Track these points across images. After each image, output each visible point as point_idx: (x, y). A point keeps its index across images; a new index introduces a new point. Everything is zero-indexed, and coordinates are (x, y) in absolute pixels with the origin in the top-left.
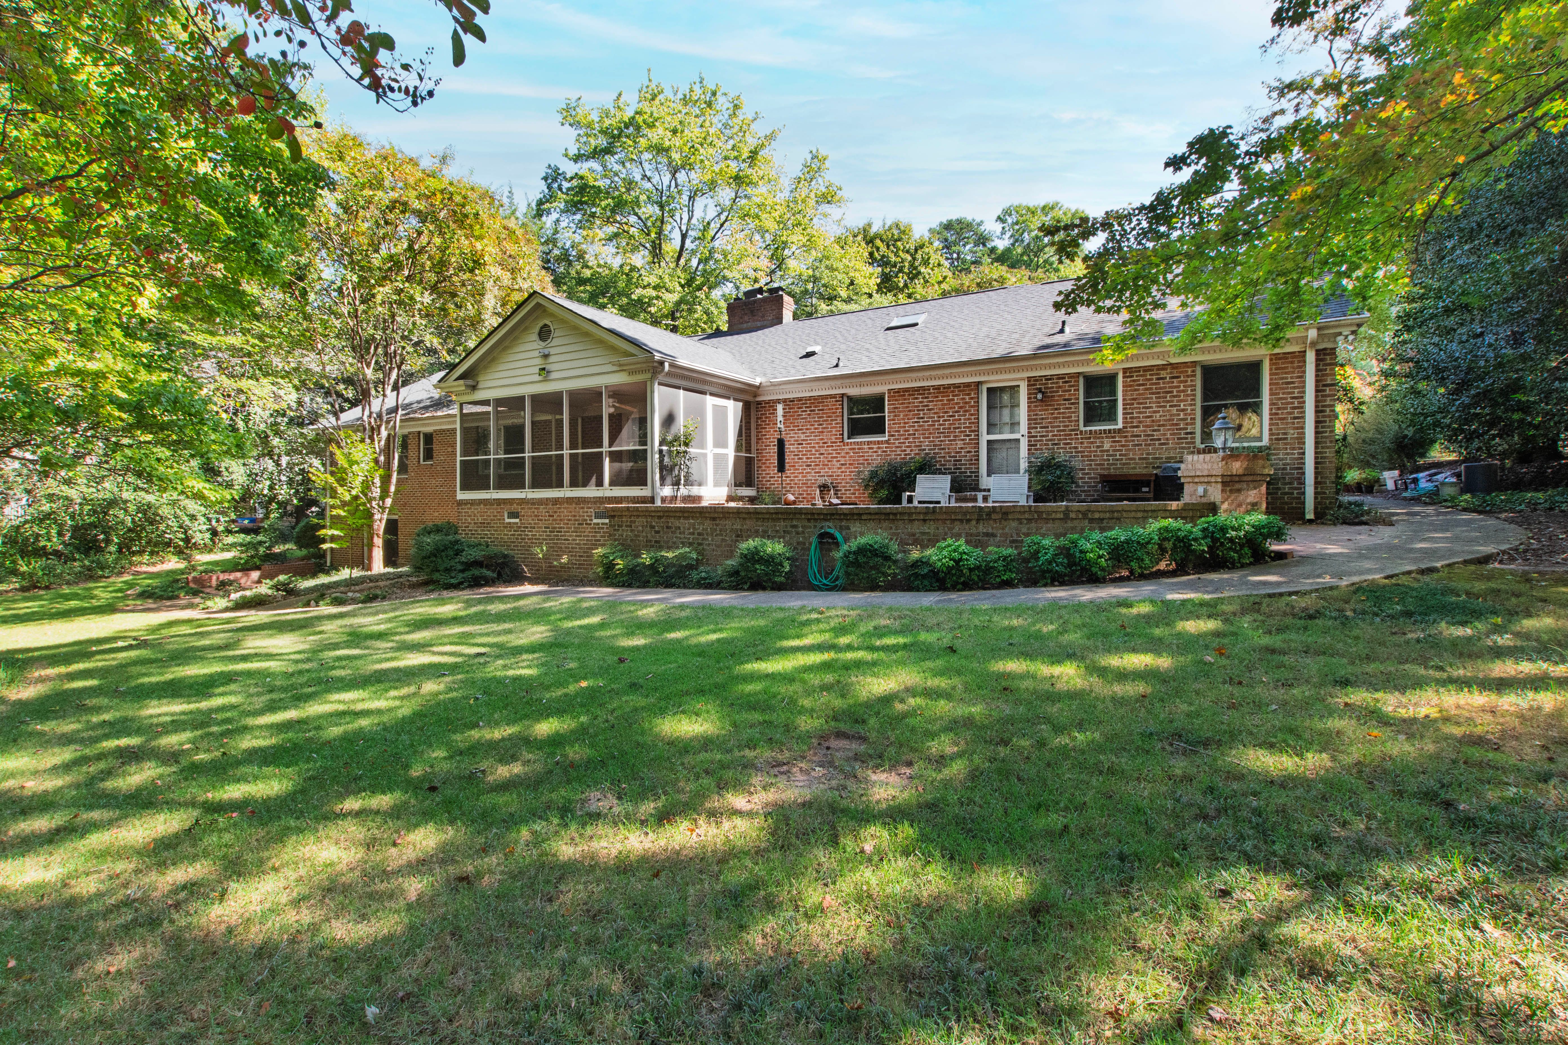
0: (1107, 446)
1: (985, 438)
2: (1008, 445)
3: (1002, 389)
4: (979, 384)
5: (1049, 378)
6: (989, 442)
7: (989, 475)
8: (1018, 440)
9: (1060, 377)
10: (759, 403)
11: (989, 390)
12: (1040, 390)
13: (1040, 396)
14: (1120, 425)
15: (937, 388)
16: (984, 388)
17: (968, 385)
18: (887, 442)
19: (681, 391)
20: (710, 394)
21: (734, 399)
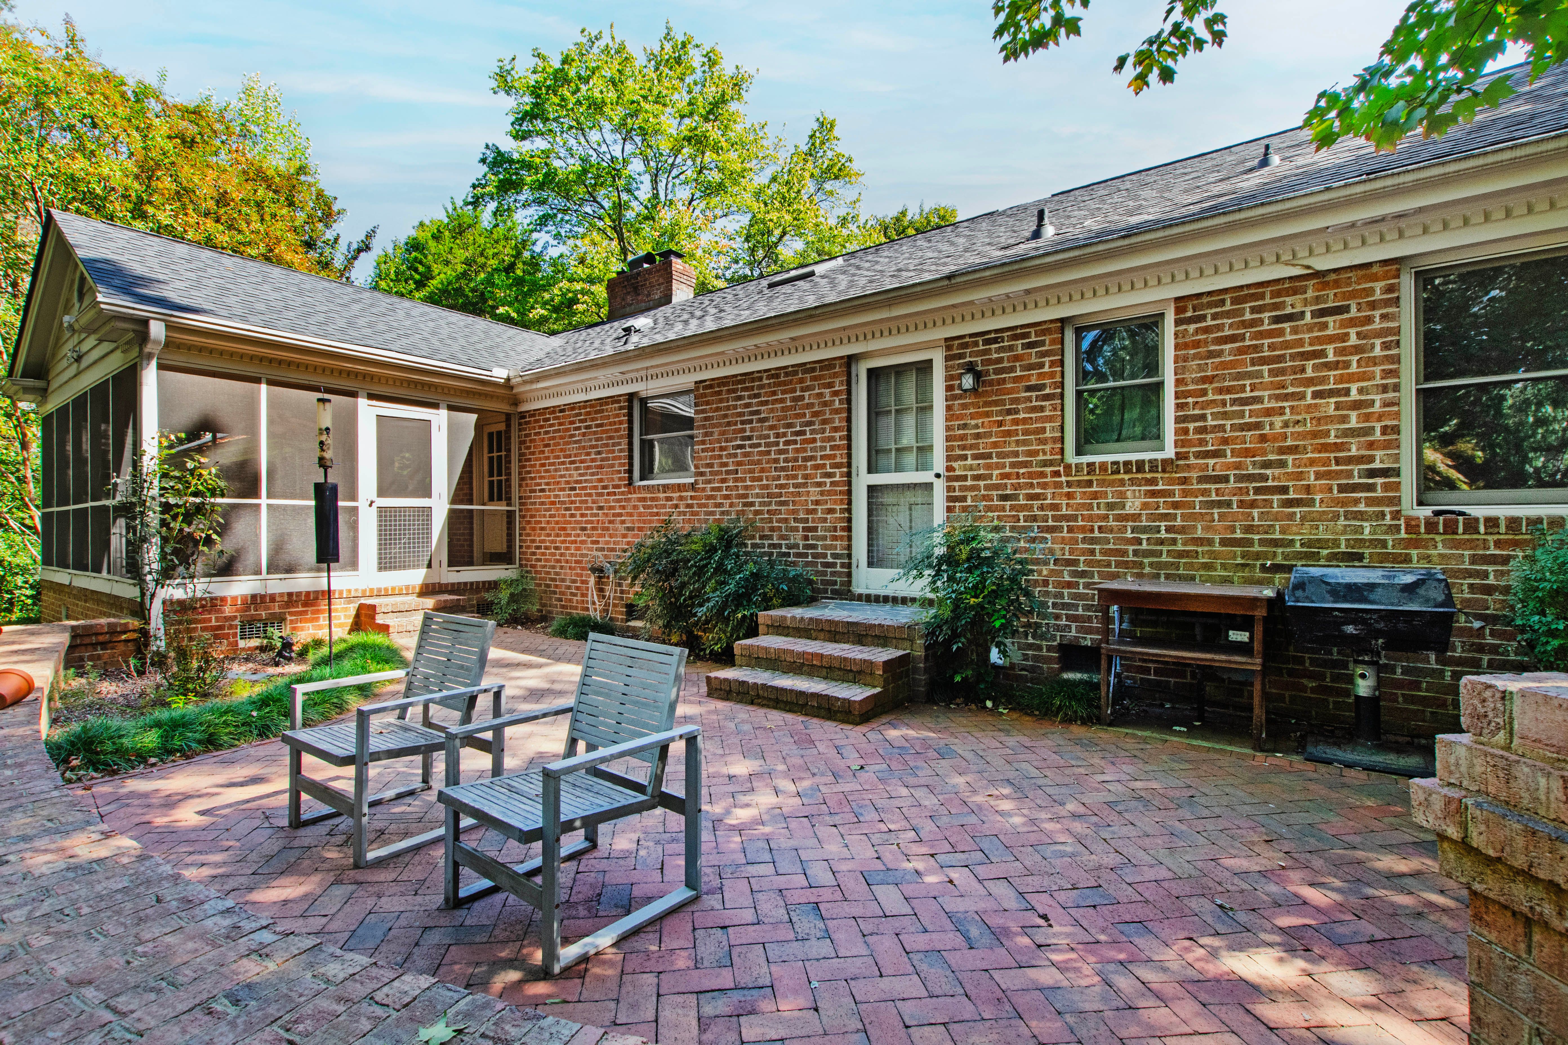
0: (1133, 505)
1: (863, 480)
2: (909, 497)
3: (900, 370)
4: (850, 360)
5: (991, 338)
6: (872, 489)
7: (870, 564)
8: (929, 486)
9: (1017, 333)
10: (522, 415)
11: (871, 372)
12: (970, 368)
13: (968, 382)
14: (1169, 452)
15: (773, 374)
16: (861, 370)
17: (827, 364)
18: (693, 486)
19: (264, 387)
20: (371, 396)
21: (451, 408)
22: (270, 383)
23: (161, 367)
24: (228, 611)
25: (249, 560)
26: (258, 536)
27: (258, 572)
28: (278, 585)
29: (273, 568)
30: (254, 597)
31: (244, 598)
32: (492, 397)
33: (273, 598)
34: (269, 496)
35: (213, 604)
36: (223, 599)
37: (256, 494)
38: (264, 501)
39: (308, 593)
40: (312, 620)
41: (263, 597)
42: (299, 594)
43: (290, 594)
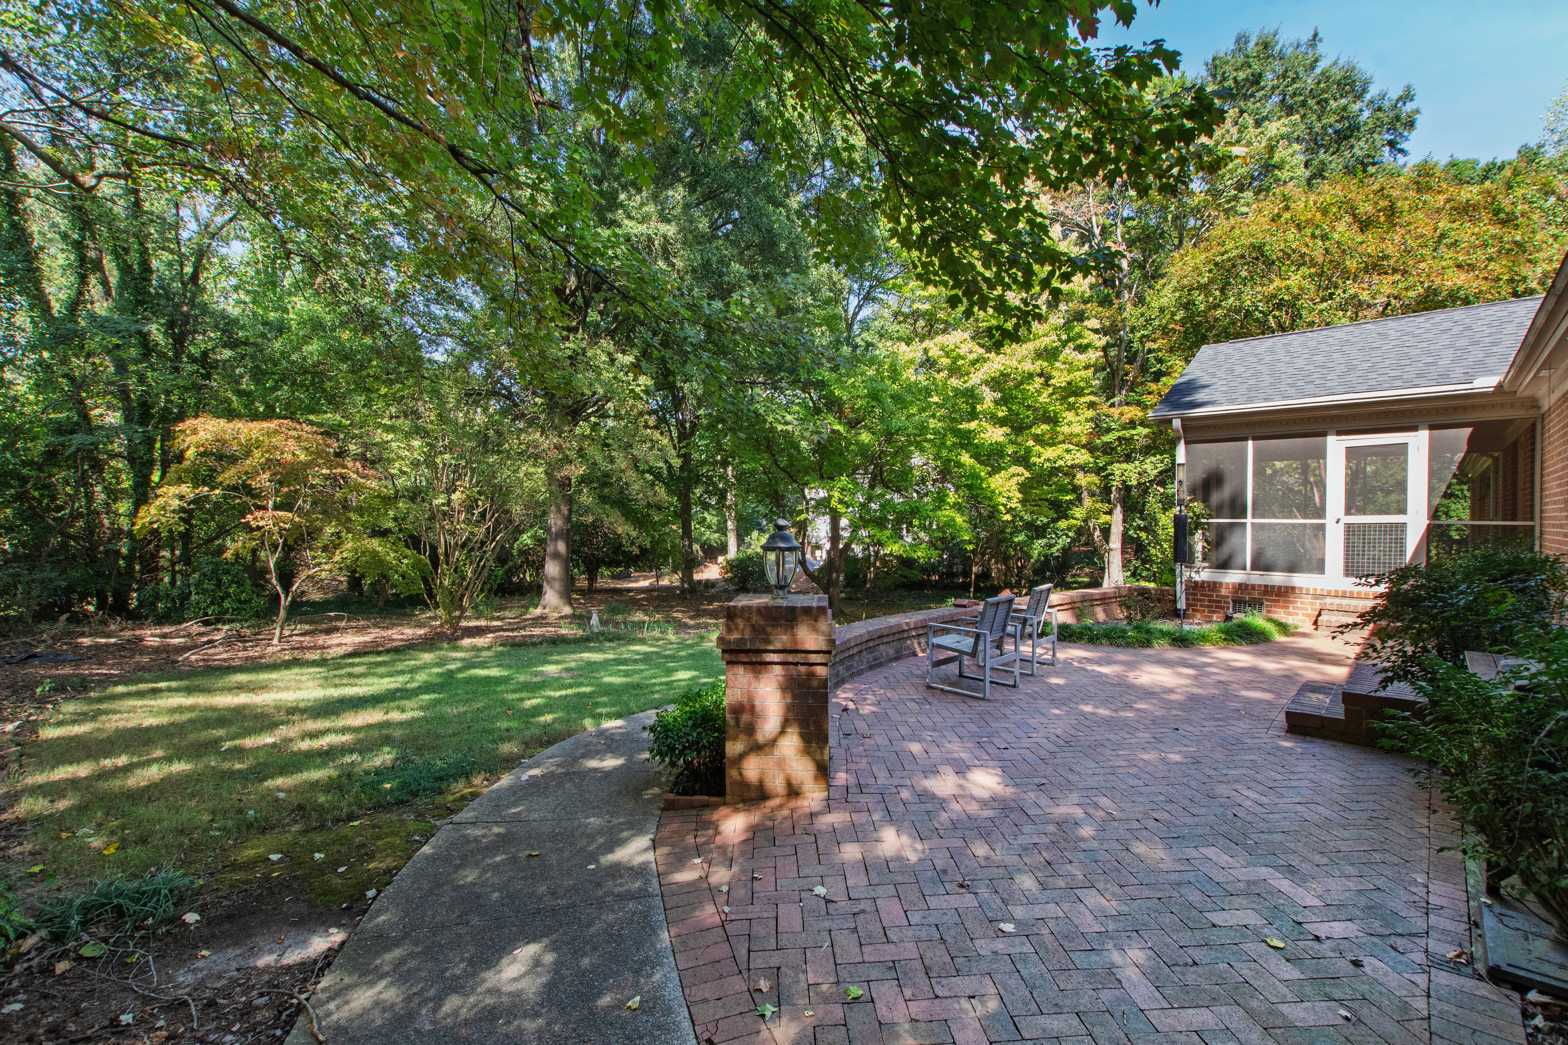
10: (1543, 418)
19: (1250, 443)
20: (1339, 433)
21: (1432, 428)
22: (1255, 439)
23: (1186, 443)
24: (1224, 592)
25: (1238, 561)
26: (1244, 544)
27: (1244, 568)
28: (1257, 578)
29: (1254, 567)
30: (1240, 585)
31: (1234, 584)
32: (1493, 406)
33: (1253, 587)
34: (1254, 517)
35: (1214, 586)
36: (1221, 584)
37: (1243, 514)
38: (1249, 520)
39: (1280, 587)
40: (1283, 607)
41: (1246, 586)
42: (1273, 587)
43: (1266, 586)
